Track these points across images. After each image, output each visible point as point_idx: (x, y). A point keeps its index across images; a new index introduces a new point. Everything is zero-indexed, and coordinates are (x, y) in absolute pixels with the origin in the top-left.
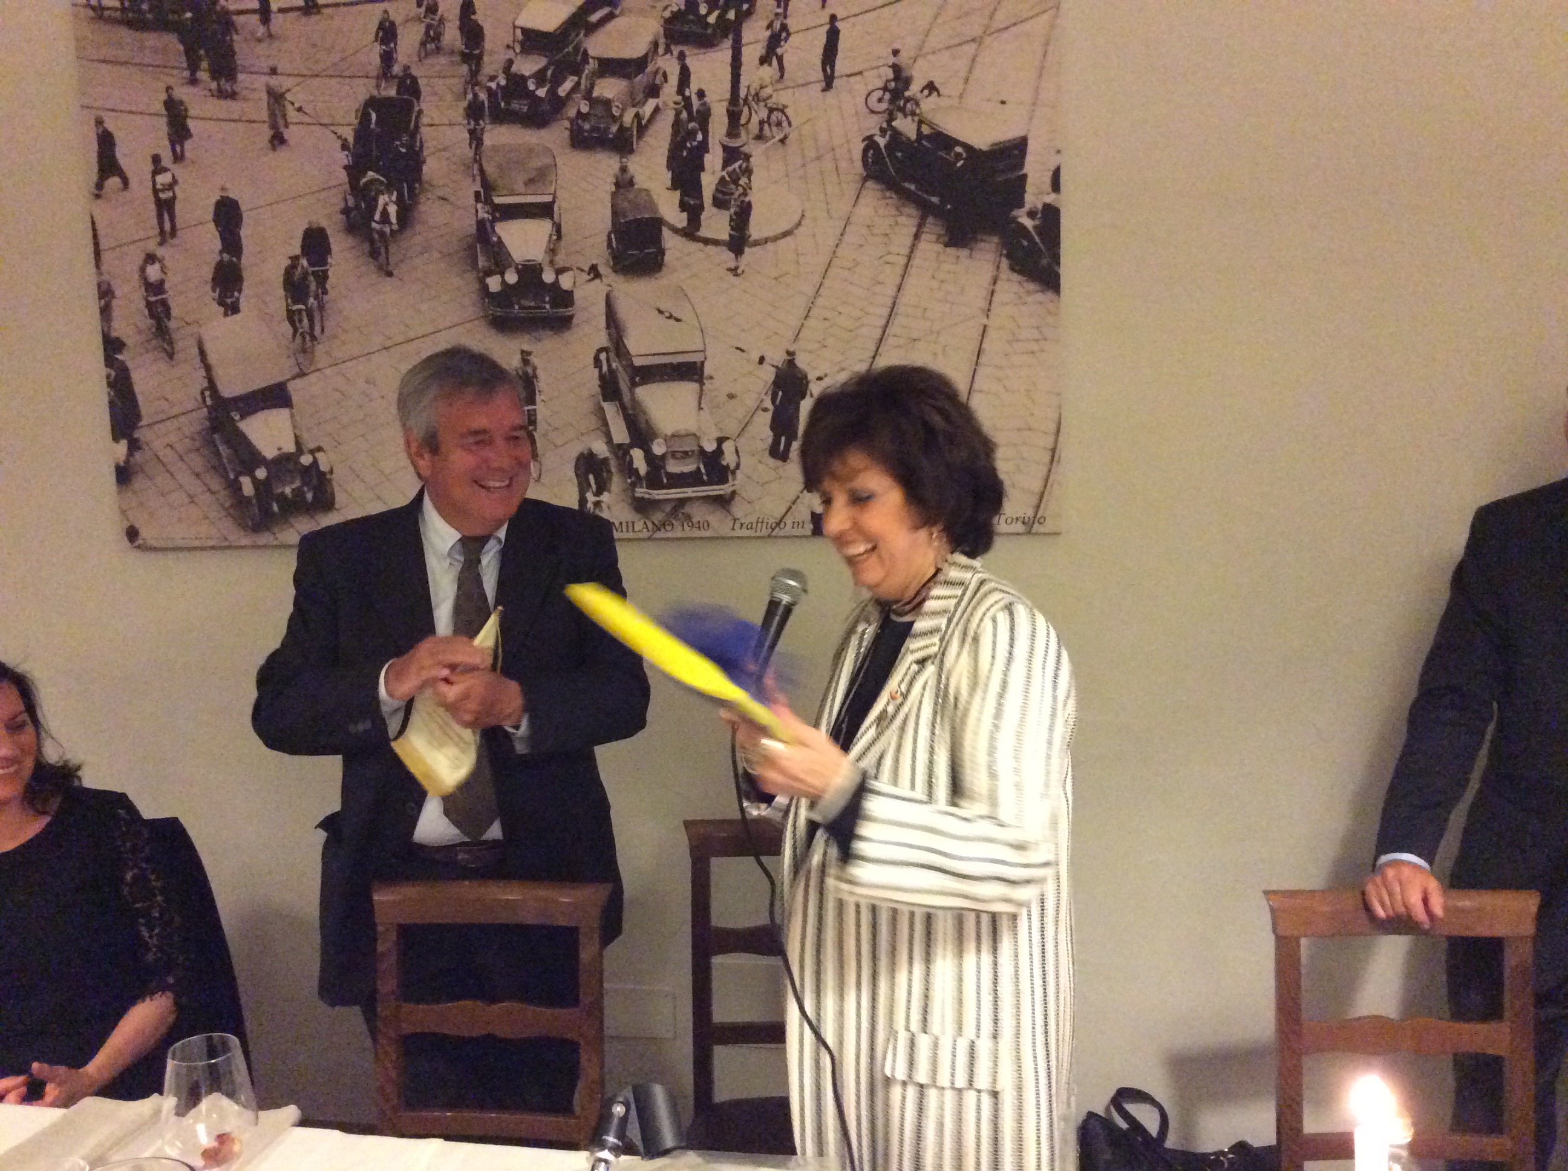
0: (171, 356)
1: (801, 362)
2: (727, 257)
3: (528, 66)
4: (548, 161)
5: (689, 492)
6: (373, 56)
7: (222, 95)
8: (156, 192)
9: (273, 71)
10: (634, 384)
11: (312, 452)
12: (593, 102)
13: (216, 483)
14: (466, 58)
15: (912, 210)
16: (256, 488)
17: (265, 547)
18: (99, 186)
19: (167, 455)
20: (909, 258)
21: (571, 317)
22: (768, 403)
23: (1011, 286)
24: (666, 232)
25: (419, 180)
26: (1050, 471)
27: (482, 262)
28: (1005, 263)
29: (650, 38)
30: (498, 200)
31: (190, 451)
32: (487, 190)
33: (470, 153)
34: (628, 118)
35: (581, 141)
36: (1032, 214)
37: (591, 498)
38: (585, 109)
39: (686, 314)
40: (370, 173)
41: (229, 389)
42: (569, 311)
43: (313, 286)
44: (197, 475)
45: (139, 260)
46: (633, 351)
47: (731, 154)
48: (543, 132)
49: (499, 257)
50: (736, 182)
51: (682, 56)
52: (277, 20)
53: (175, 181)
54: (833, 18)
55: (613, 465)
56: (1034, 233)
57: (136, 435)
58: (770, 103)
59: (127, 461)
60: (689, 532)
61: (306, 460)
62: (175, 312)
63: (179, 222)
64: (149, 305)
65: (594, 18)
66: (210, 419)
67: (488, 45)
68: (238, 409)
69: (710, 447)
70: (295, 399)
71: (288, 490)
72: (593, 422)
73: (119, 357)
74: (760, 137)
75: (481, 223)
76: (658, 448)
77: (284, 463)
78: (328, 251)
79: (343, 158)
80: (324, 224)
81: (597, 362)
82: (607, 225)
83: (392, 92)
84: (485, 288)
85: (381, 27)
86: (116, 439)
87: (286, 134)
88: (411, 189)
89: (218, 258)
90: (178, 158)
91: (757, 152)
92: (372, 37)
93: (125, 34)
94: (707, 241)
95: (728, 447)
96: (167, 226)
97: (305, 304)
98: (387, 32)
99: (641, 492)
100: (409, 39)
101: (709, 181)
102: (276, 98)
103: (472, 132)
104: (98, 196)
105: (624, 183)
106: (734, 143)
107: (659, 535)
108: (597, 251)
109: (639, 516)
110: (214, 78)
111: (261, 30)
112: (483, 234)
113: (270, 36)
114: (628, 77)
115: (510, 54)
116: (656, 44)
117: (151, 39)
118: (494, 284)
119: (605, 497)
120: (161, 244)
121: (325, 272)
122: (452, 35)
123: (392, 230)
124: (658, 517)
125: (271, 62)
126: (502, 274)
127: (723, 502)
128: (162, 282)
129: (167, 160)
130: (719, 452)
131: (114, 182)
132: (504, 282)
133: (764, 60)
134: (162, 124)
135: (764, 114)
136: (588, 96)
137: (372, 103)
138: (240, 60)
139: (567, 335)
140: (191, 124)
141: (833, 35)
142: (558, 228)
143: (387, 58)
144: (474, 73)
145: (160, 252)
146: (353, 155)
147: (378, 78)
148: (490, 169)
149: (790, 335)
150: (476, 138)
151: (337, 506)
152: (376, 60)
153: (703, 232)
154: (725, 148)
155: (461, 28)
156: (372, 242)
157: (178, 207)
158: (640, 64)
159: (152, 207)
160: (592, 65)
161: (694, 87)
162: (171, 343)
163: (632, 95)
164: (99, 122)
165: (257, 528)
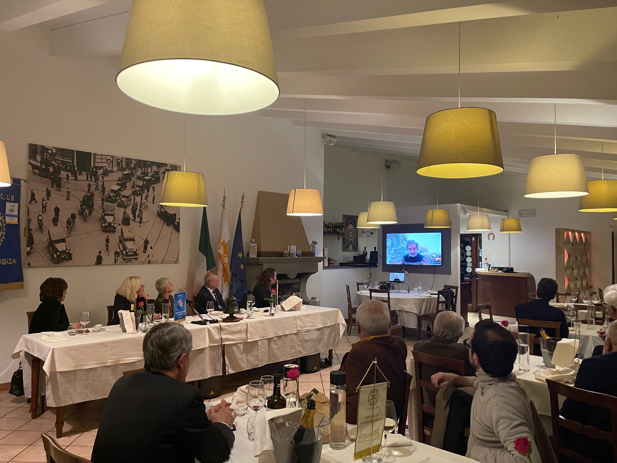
0: (42, 233)
1: (148, 239)
2: (139, 224)
3: (112, 194)
4: (113, 208)
5: (131, 257)
6: (87, 189)
7: (58, 190)
8: (42, 204)
9: (68, 188)
10: (124, 241)
11: (69, 250)
12: (121, 201)
13: (49, 255)
14: (102, 192)
15: (163, 220)
16: (57, 256)
17: (57, 267)
18: (31, 202)
19: (38, 250)
20: (162, 226)
21: (115, 231)
22: (143, 245)
23: (174, 231)
24: (130, 220)
25: (93, 208)
26: (178, 255)
27: (102, 222)
28: (173, 228)
29: (130, 193)
30: (105, 213)
31: (44, 249)
32: (104, 211)
33: (102, 206)
34: (126, 204)
35: (119, 206)
36: (177, 223)
37: (116, 258)
38: (120, 202)
39: (133, 232)
40: (84, 207)
41: (53, 239)
42: (115, 230)
43: (72, 223)
44: (45, 254)
45: (38, 215)
46: (124, 236)
47: (140, 211)
48: (114, 204)
49: (105, 221)
50: (141, 214)
51: (134, 197)
52: (70, 181)
53: (47, 203)
54: (154, 195)
55: (120, 253)
56: (177, 225)
57: (33, 246)
58: (146, 204)
59: (30, 251)
60: (131, 263)
61: (67, 251)
62: (44, 225)
63: (47, 210)
64: (38, 223)
65: (122, 189)
66: (49, 243)
67: (106, 190)
68: (55, 242)
69: (135, 251)
70: (66, 241)
71: (63, 257)
72: (118, 247)
73: (31, 232)
74: (144, 209)
75: (102, 216)
76: (127, 251)
77: (63, 252)
78: (75, 217)
79: (80, 203)
80: (75, 213)
81: (119, 238)
82: (122, 218)
83: (89, 195)
84: (102, 225)
85: (88, 185)
86: (28, 247)
87: (70, 198)
88: (91, 209)
89: (54, 216)
90: (48, 199)
91: (144, 211)
92: (87, 186)
93: (39, 177)
94: (136, 222)
95: (137, 251)
96: (44, 210)
97: (70, 225)
98: (89, 186)
99: (124, 257)
100: (93, 188)
101: (137, 214)
102: (68, 193)
103: (102, 203)
104: (30, 203)
105: (125, 212)
106: (141, 209)
107: (127, 264)
108: (120, 222)
109: (123, 261)
110: (56, 187)
111: (67, 181)
112: (103, 217)
113: (68, 182)
114: (126, 198)
115: (109, 192)
116: (131, 195)
117: (45, 179)
118: (104, 225)
119: (119, 258)
120: (43, 213)
121: (75, 221)
122: (100, 188)
123: (88, 216)
124: (127, 261)
125: (68, 187)
126: (105, 224)
127: (136, 259)
128: (42, 220)
129: (45, 199)
130: (136, 251)
131: (34, 201)
132: (105, 225)
133: (145, 199)
134: (45, 193)
135: (145, 206)
136: (121, 200)
137: (85, 196)
138: (62, 185)
139: (114, 233)
140: (51, 194)
141: (154, 197)
142: (115, 218)
143: (89, 190)
144: (103, 194)
145: (42, 214)
146: (82, 203)
147: (87, 192)
148: (105, 208)
149: (147, 235)
150: (103, 203)
151: (73, 259)
152: (87, 190)
153: (136, 220)
154: (140, 210)
155: (102, 187)
156: (84, 217)
157: (47, 207)
158: (128, 197)
159: (42, 207)
160: (121, 196)
161: (135, 201)
162: (42, 230)
163: (127, 201)
164: (32, 191)
165: (56, 263)
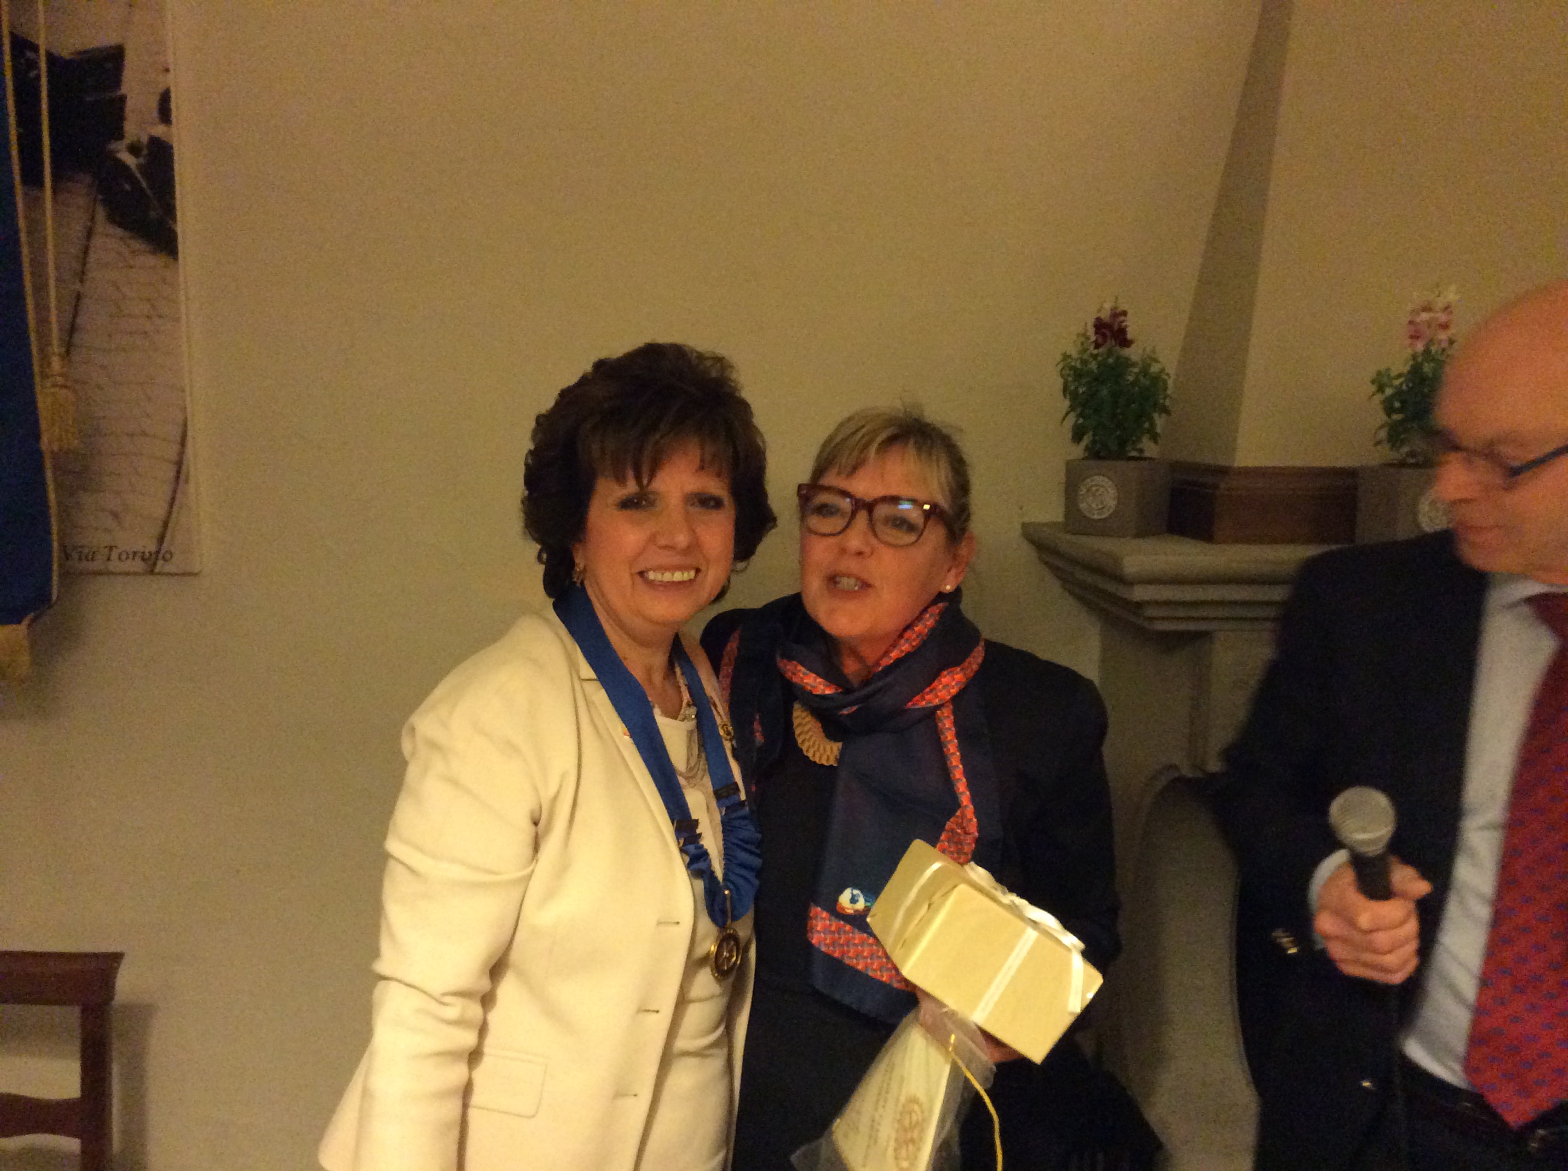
26: (175, 492)
28: (101, 213)
36: (134, 150)
56: (138, 175)
